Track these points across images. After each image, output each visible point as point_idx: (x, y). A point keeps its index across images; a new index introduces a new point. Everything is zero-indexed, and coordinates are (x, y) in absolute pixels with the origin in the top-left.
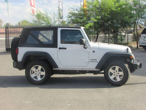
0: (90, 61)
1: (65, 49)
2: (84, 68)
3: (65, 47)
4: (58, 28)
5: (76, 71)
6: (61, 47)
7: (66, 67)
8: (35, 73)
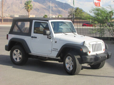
0: (53, 49)
1: (36, 38)
2: (48, 55)
3: (36, 36)
4: (33, 20)
5: (46, 57)
6: (33, 36)
7: (36, 53)
8: (16, 55)
